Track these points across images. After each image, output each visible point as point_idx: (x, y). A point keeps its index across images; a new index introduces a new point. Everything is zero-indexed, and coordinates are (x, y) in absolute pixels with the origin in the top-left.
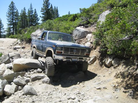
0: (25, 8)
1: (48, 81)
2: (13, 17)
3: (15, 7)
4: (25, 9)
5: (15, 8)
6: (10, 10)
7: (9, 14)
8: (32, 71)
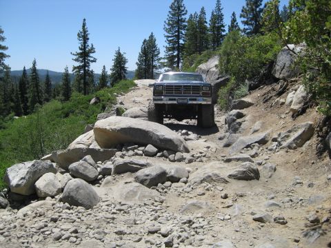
0: (203, 9)
1: (146, 180)
2: (178, 31)
3: (183, 9)
4: (203, 12)
5: (183, 11)
6: (173, 15)
7: (169, 24)
8: (131, 149)
